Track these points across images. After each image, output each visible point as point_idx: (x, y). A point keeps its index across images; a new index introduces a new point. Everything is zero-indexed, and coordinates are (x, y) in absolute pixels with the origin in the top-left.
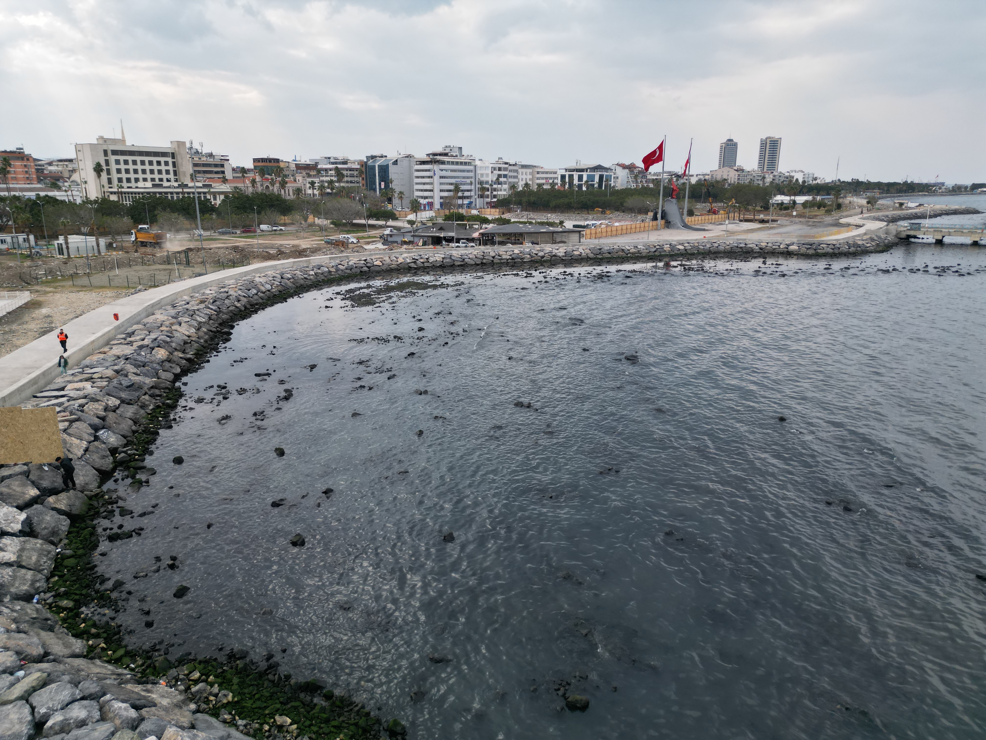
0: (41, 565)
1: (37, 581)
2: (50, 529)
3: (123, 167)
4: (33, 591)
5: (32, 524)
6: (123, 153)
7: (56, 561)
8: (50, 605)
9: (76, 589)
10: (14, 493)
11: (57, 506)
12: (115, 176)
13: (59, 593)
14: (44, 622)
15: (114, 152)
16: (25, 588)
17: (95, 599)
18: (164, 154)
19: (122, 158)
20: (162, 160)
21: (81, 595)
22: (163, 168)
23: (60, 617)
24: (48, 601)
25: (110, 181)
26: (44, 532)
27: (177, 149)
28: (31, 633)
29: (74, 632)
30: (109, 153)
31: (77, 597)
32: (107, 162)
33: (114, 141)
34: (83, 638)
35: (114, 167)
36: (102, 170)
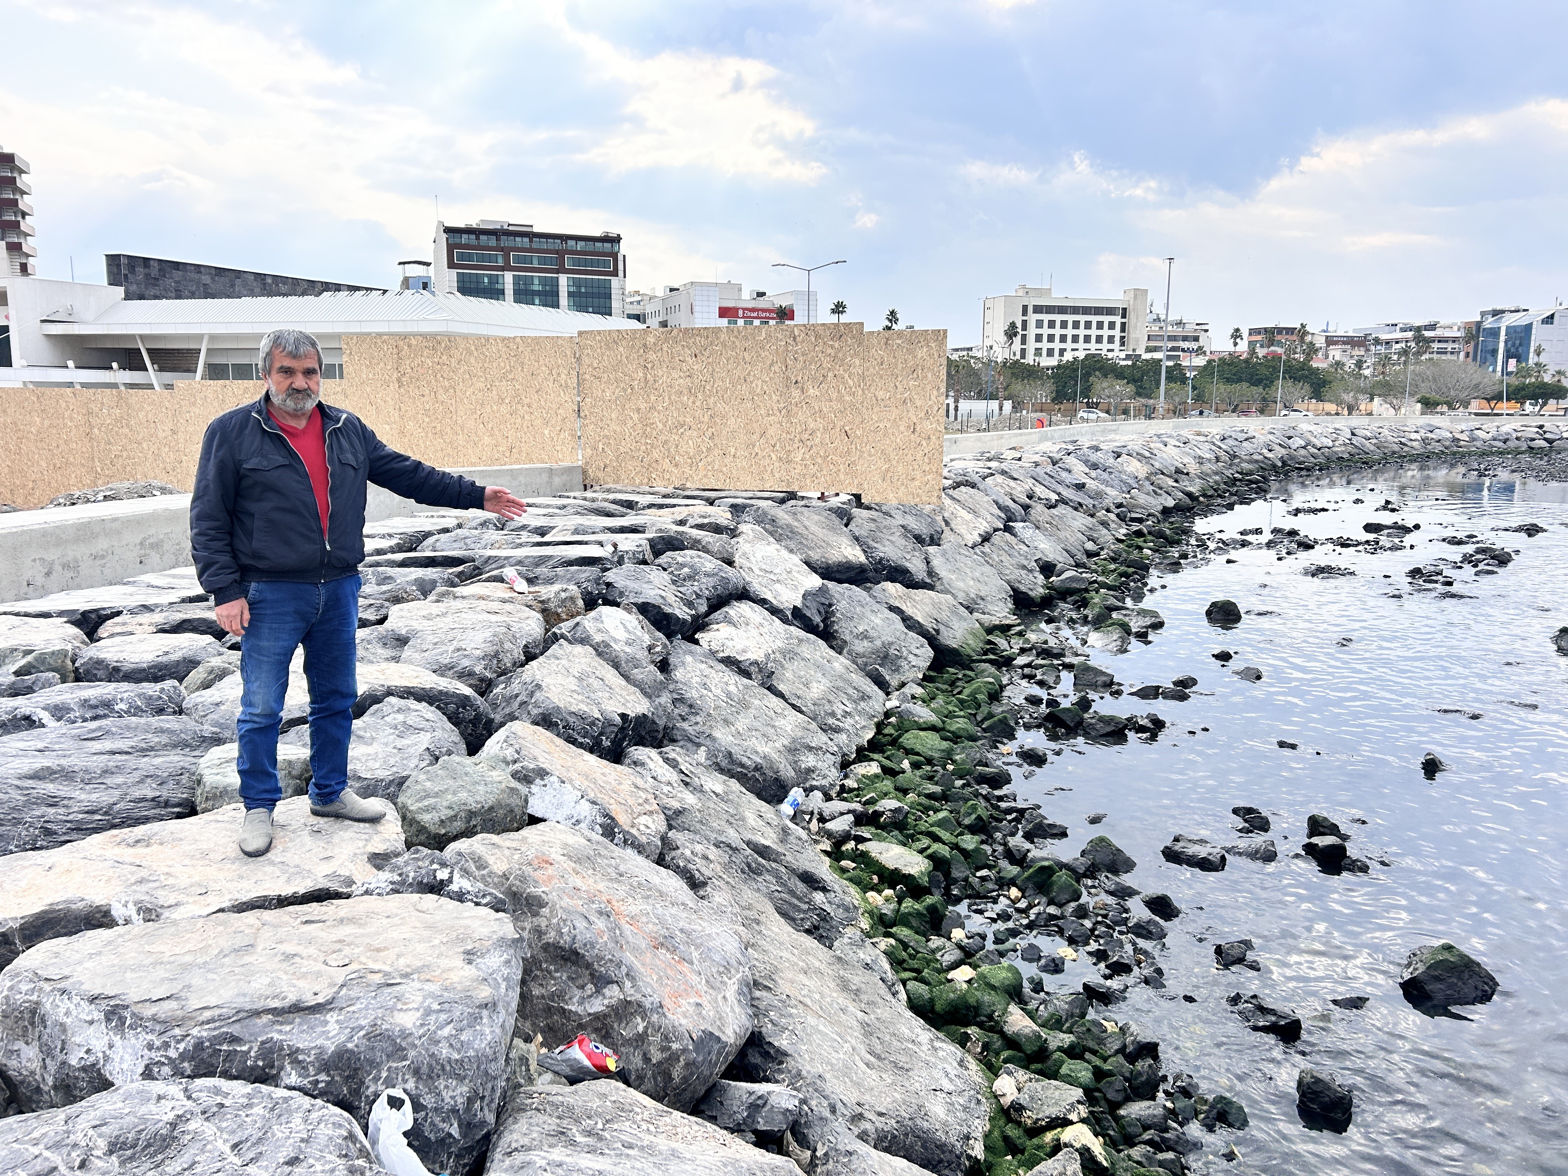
0: (833, 714)
1: (810, 748)
2: (878, 643)
3: (1045, 331)
4: (787, 772)
5: (833, 614)
6: (1050, 309)
7: (879, 726)
8: (839, 840)
9: (940, 823)
10: (801, 530)
11: (904, 608)
12: (1032, 345)
13: (878, 814)
14: (801, 887)
15: (1038, 309)
16: (765, 749)
17: (1012, 882)
18: (1110, 311)
19: (1046, 318)
20: (1106, 319)
21: (955, 847)
22: (1106, 332)
23: (866, 900)
24: (829, 826)
25: (1023, 351)
26: (861, 646)
27: (1131, 302)
28: (719, 896)
29: (920, 989)
30: (1030, 309)
31: (944, 851)
32: (1024, 323)
33: (1040, 292)
34: (963, 1041)
35: (1032, 331)
36: (1015, 335)
